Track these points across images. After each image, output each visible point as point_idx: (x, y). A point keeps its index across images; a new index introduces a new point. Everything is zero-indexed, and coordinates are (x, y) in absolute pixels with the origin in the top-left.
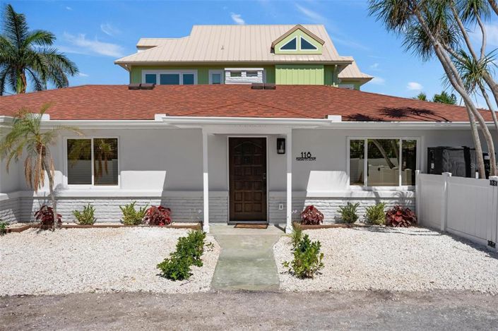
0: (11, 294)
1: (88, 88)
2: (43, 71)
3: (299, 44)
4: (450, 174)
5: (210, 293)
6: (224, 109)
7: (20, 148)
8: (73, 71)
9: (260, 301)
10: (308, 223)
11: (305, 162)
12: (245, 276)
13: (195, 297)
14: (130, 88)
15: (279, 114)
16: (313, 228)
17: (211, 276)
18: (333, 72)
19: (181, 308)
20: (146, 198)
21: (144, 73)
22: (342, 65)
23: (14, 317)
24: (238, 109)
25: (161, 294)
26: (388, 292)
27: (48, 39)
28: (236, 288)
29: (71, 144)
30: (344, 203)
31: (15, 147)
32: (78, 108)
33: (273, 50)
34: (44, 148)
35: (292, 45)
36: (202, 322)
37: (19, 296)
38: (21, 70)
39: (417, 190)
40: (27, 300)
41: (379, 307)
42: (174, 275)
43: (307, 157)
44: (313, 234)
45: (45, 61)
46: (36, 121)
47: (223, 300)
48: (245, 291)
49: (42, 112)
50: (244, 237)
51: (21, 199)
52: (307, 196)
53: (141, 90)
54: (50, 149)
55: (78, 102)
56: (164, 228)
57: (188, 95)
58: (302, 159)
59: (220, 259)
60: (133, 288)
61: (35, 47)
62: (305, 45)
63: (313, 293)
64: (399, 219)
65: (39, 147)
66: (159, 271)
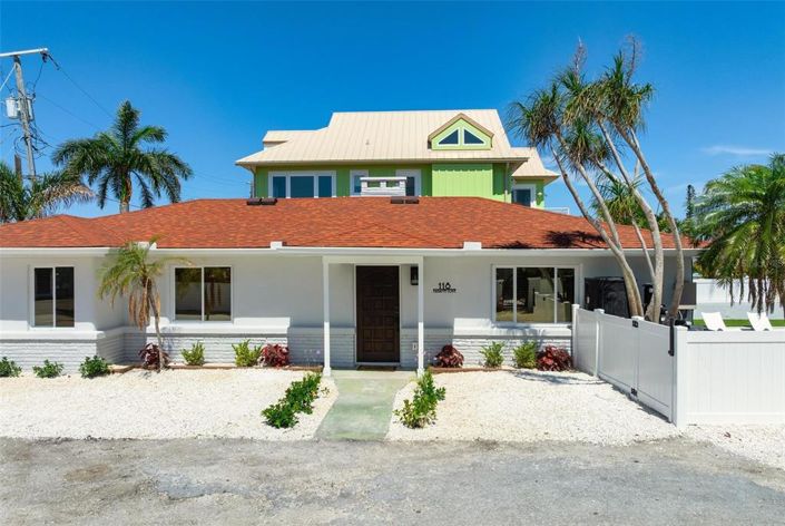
0: (117, 437)
1: (200, 203)
2: (155, 178)
3: (461, 137)
4: (602, 311)
5: (311, 441)
6: (348, 237)
7: (126, 280)
8: (187, 173)
9: (360, 451)
10: (445, 366)
11: (443, 293)
12: (353, 424)
13: (296, 445)
14: (249, 204)
15: (406, 243)
16: (450, 372)
17: (318, 424)
18: (505, 171)
19: (278, 455)
20: (262, 336)
21: (272, 175)
22: (517, 163)
23: (120, 458)
24: (363, 236)
25: (263, 442)
26: (495, 443)
27: (159, 136)
28: (340, 436)
29: (179, 272)
30: (489, 343)
31: (121, 279)
32: (188, 232)
33: (429, 143)
34: (150, 282)
35: (453, 139)
36: (295, 468)
37: (125, 439)
38: (126, 174)
39: (574, 328)
40: (132, 443)
41: (477, 457)
42: (278, 423)
43: (445, 288)
44: (441, 380)
45: (155, 165)
46: (142, 251)
47: (323, 448)
48: (348, 440)
49: (152, 242)
50: (367, 381)
51: (124, 335)
52: (455, 334)
53: (261, 206)
54: (156, 281)
55: (188, 223)
56: (281, 370)
57: (314, 213)
58: (439, 291)
59: (333, 406)
60: (235, 435)
61: (144, 146)
62: (470, 138)
63: (416, 442)
64: (550, 362)
65: (144, 279)
66: (264, 419)
